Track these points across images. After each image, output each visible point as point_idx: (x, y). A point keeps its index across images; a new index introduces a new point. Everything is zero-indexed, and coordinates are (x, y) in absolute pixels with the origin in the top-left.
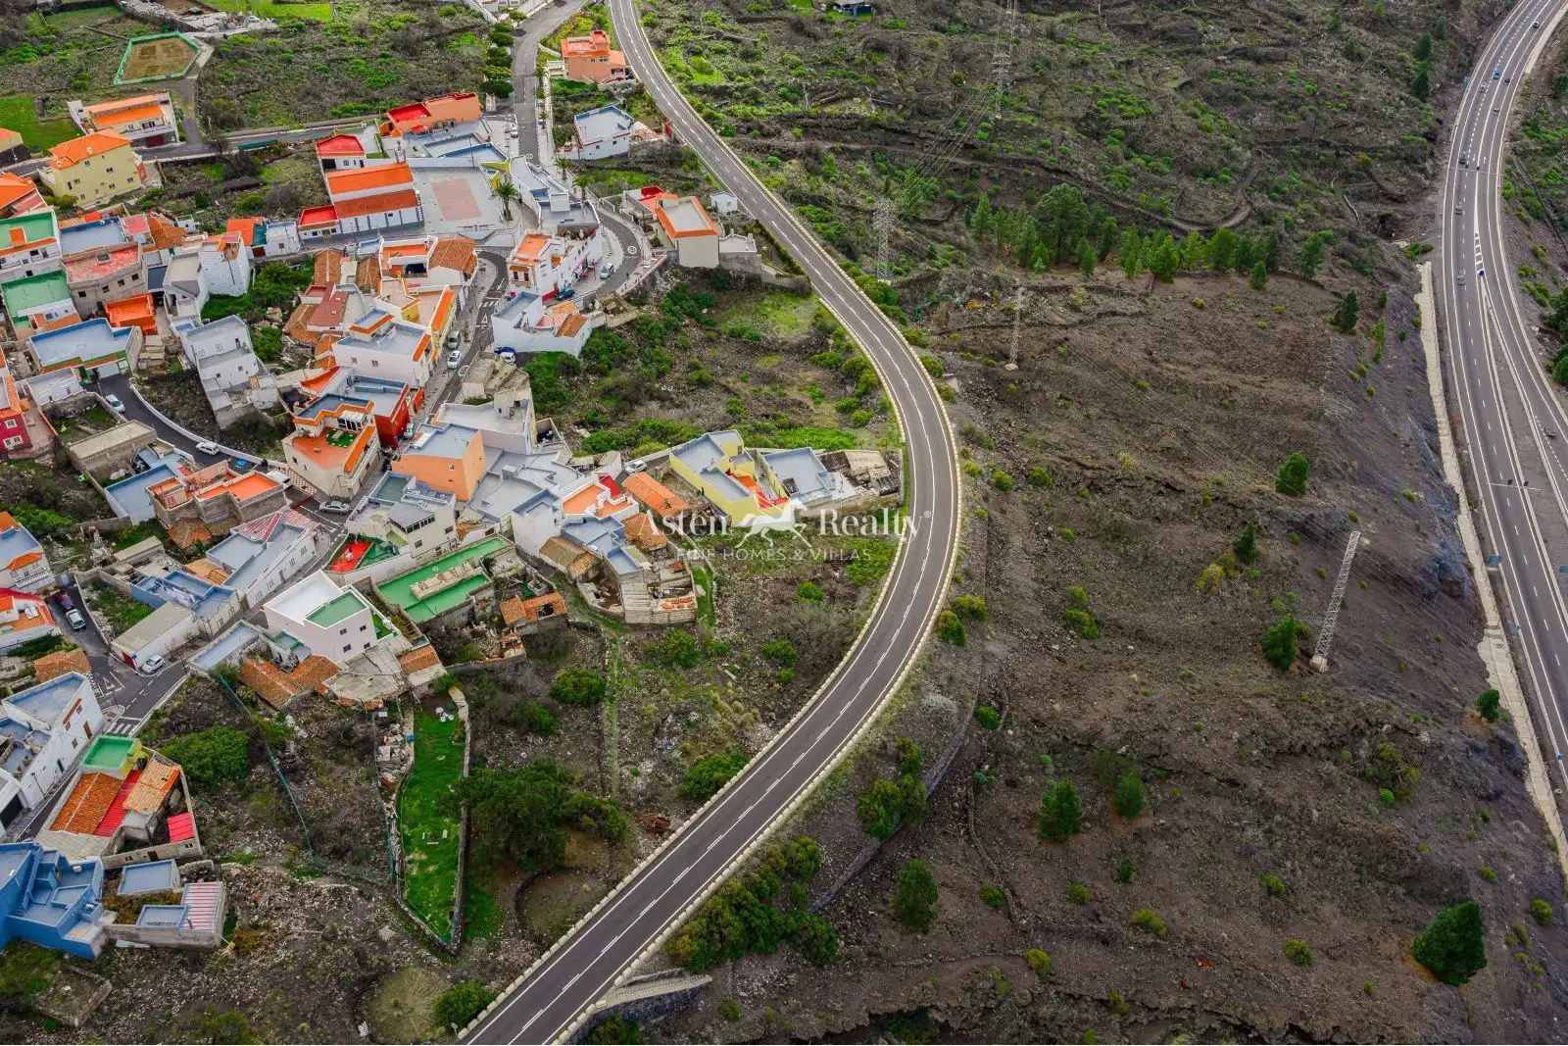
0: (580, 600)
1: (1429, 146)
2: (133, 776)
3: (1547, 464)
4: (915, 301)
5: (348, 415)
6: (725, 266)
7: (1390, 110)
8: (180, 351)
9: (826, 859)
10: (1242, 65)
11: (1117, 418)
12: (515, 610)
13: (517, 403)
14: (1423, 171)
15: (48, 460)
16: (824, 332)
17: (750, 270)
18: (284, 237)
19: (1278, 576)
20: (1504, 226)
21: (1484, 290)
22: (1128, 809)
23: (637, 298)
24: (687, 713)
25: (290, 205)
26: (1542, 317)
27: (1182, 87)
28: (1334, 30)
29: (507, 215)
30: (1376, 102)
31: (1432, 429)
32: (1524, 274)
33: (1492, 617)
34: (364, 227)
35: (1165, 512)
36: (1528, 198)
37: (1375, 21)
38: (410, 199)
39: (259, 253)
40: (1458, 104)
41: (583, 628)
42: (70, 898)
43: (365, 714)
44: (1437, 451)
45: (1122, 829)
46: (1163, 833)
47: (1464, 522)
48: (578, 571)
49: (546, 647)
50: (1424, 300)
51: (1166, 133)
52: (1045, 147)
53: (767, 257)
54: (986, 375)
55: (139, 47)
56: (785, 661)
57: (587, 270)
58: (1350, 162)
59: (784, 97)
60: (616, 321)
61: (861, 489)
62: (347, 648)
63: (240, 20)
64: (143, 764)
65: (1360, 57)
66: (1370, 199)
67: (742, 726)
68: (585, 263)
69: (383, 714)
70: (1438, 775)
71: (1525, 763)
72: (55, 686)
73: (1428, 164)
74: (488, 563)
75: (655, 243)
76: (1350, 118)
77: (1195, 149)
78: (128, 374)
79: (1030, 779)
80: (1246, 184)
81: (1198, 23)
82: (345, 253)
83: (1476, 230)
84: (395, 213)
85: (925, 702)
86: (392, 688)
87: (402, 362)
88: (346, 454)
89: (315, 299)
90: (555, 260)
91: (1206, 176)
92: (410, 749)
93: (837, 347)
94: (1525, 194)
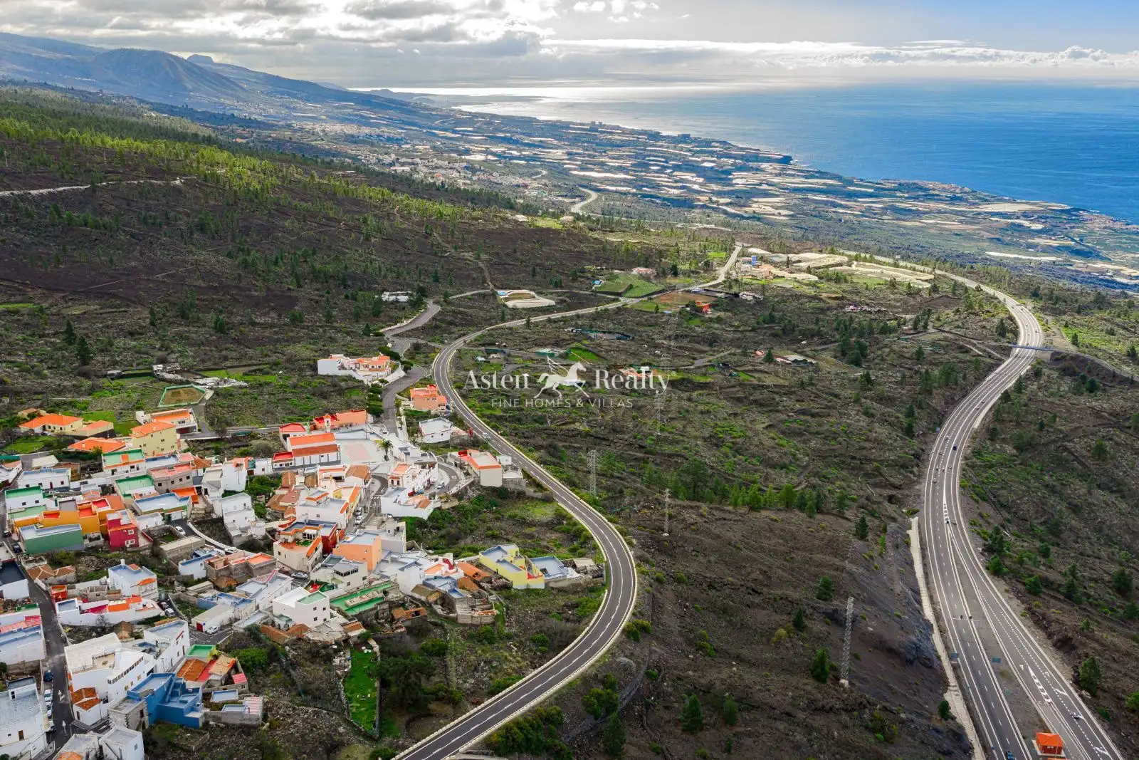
0: (434, 613)
1: (916, 461)
2: (212, 662)
3: (986, 613)
4: (612, 508)
5: (309, 531)
6: (506, 486)
7: (890, 441)
8: (212, 511)
9: (566, 720)
10: (803, 417)
11: (726, 564)
12: (398, 613)
13: (398, 528)
14: (911, 472)
15: (148, 552)
16: (561, 517)
17: (520, 488)
18: (264, 466)
19: (819, 639)
20: (961, 501)
21: (949, 530)
22: (729, 720)
23: (458, 496)
24: (490, 662)
25: (267, 453)
26: (985, 545)
27: (767, 428)
28: (857, 401)
29: (386, 458)
30: (883, 437)
31: (917, 592)
32: (973, 524)
33: (952, 681)
34: (307, 463)
35: (753, 602)
36: (977, 489)
37: (881, 399)
38: (335, 448)
39: (250, 473)
40: (933, 442)
41: (435, 624)
42: (190, 699)
43: (326, 646)
44: (920, 603)
45: (727, 732)
46: (750, 735)
47: (936, 637)
48: (432, 599)
49: (418, 630)
50: (913, 534)
51: (756, 446)
52: (686, 448)
53: (529, 485)
54: (651, 538)
55: (170, 392)
56: (543, 643)
57: (430, 485)
58: (868, 467)
59: (536, 421)
60: (446, 506)
61: (582, 575)
62: (316, 619)
63: (225, 381)
64: (216, 657)
65: (873, 416)
66: (881, 487)
67: (521, 668)
68: (429, 481)
69: (335, 647)
70: (913, 736)
71: (971, 748)
72: (170, 626)
73: (915, 469)
74: (385, 593)
75: (467, 474)
76: (867, 445)
77: (774, 455)
78: (186, 519)
79: (676, 705)
80: (806, 473)
81: (777, 398)
82: (297, 473)
83: (945, 502)
84: (325, 455)
85: (618, 660)
86: (339, 636)
87: (334, 515)
88: (306, 549)
89: (285, 492)
90: (414, 477)
91: (782, 468)
92: (349, 663)
93: (568, 524)
94: (974, 486)
